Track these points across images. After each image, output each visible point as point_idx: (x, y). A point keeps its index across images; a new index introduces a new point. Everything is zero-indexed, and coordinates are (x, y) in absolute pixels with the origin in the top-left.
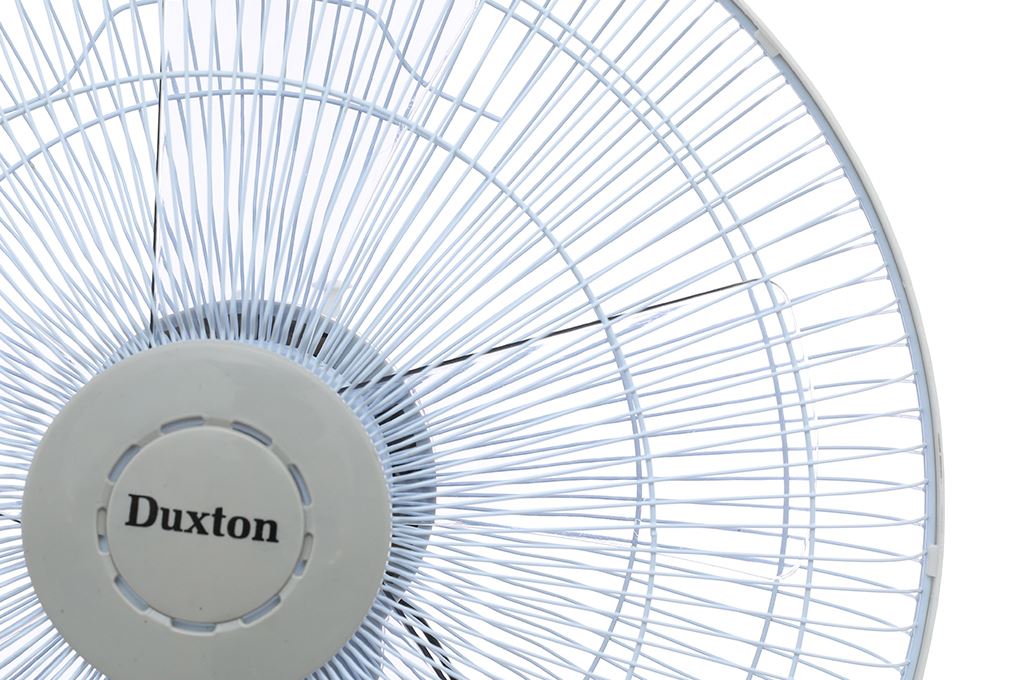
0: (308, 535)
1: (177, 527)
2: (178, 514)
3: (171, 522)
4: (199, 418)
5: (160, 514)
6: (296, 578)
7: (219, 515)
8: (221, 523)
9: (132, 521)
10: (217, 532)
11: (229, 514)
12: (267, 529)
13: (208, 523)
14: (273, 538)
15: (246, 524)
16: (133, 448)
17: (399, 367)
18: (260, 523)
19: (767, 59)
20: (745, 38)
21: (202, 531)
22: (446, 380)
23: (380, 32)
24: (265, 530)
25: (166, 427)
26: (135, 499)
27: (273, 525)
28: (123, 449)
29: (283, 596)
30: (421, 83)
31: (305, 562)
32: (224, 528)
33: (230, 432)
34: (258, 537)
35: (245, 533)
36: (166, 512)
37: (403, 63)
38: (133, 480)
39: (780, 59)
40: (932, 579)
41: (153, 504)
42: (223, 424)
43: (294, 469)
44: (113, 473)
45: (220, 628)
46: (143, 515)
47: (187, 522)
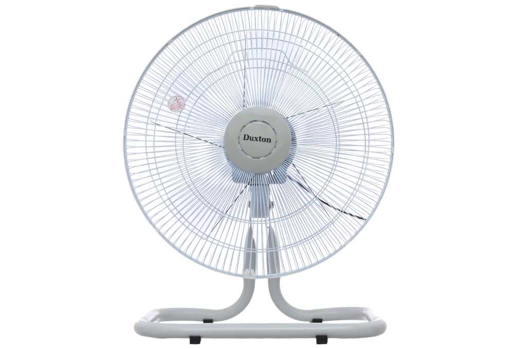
0: (276, 141)
3: (252, 139)
4: (256, 121)
5: (249, 138)
6: (274, 149)
7: (260, 137)
8: (261, 139)
9: (244, 139)
10: (260, 141)
11: (262, 137)
13: (258, 139)
14: (270, 142)
16: (244, 126)
18: (268, 139)
24: (269, 140)
25: (250, 122)
26: (245, 135)
27: (270, 139)
28: (242, 126)
29: (272, 152)
30: (292, 65)
31: (276, 146)
33: (262, 123)
34: (267, 142)
35: (265, 141)
36: (251, 137)
37: (289, 61)
38: (245, 132)
41: (248, 136)
42: (260, 121)
43: (273, 129)
44: (241, 131)
45: (261, 159)
46: (246, 138)
47: (254, 139)
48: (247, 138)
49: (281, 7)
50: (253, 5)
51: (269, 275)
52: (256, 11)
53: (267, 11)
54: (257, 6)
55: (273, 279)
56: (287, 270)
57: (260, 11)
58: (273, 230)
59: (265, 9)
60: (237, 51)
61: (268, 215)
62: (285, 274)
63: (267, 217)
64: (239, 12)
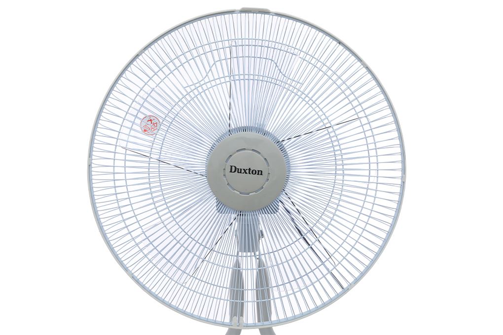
0: (269, 173)
1: (241, 172)
2: (241, 169)
3: (239, 171)
4: (245, 149)
5: (237, 170)
6: (267, 183)
7: (250, 169)
8: (250, 171)
9: (231, 171)
10: (249, 173)
11: (252, 169)
12: (260, 172)
13: (247, 171)
14: (261, 174)
15: (256, 171)
16: (231, 156)
17: (281, 140)
18: (259, 171)
19: (364, 68)
20: (359, 64)
21: (246, 173)
22: (295, 141)
23: (275, 65)
24: (260, 173)
25: (238, 151)
26: (231, 166)
27: (261, 171)
28: (228, 156)
29: (264, 187)
30: (285, 76)
31: (268, 180)
32: (251, 173)
33: (251, 152)
34: (258, 174)
35: (255, 174)
36: (238, 169)
37: (280, 72)
38: (232, 162)
39: (367, 68)
40: (404, 182)
41: (235, 167)
42: (250, 150)
43: (265, 159)
44: (227, 161)
45: (250, 194)
46: (233, 170)
47: (243, 171)
48: (235, 170)
49: (272, 10)
50: (239, 8)
51: (260, 324)
52: (242, 14)
53: (255, 14)
54: (243, 8)
55: (264, 328)
56: (282, 317)
57: (247, 14)
58: (263, 262)
59: (254, 13)
60: (220, 60)
61: (258, 249)
62: (279, 322)
63: (257, 251)
64: (223, 16)
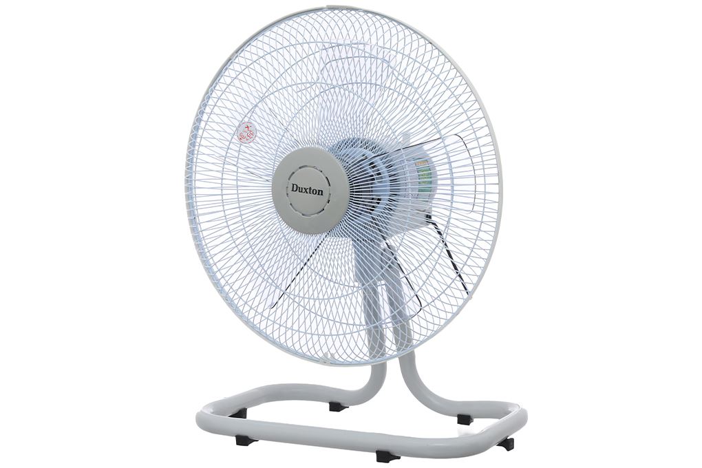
0: (330, 194)
2: (302, 188)
3: (301, 191)
4: (307, 166)
5: (298, 189)
6: (328, 205)
7: (310, 189)
8: (310, 191)
9: (293, 190)
10: (310, 193)
11: (312, 189)
13: (308, 191)
14: (322, 195)
15: (316, 191)
16: (293, 173)
18: (319, 191)
21: (307, 193)
24: (320, 193)
25: (300, 168)
26: (293, 185)
27: (322, 191)
28: (291, 173)
29: (325, 209)
31: (329, 200)
32: (312, 192)
33: (314, 169)
34: (318, 194)
35: (316, 193)
36: (300, 188)
38: (293, 181)
41: (297, 186)
42: (311, 167)
43: (327, 178)
44: (289, 179)
45: (312, 216)
47: (304, 190)
48: (296, 188)
